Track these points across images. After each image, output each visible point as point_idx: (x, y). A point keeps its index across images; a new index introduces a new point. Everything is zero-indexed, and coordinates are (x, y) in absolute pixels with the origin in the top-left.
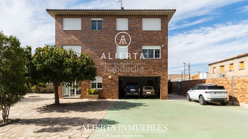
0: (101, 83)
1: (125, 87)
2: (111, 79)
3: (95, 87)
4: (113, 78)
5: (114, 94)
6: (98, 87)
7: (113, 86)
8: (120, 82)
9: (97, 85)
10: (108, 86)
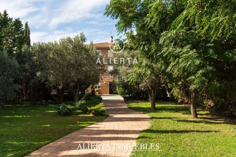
0: (100, 86)
1: (113, 88)
2: (105, 84)
3: (97, 88)
4: (106, 83)
5: (107, 91)
6: (98, 88)
7: (106, 87)
8: (110, 85)
9: (97, 87)
10: (104, 87)
